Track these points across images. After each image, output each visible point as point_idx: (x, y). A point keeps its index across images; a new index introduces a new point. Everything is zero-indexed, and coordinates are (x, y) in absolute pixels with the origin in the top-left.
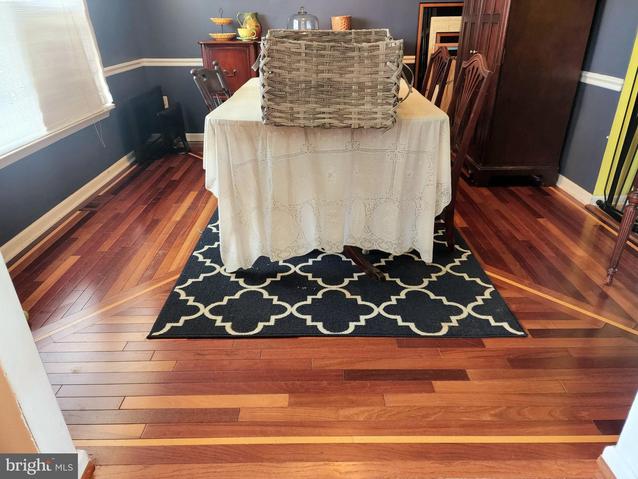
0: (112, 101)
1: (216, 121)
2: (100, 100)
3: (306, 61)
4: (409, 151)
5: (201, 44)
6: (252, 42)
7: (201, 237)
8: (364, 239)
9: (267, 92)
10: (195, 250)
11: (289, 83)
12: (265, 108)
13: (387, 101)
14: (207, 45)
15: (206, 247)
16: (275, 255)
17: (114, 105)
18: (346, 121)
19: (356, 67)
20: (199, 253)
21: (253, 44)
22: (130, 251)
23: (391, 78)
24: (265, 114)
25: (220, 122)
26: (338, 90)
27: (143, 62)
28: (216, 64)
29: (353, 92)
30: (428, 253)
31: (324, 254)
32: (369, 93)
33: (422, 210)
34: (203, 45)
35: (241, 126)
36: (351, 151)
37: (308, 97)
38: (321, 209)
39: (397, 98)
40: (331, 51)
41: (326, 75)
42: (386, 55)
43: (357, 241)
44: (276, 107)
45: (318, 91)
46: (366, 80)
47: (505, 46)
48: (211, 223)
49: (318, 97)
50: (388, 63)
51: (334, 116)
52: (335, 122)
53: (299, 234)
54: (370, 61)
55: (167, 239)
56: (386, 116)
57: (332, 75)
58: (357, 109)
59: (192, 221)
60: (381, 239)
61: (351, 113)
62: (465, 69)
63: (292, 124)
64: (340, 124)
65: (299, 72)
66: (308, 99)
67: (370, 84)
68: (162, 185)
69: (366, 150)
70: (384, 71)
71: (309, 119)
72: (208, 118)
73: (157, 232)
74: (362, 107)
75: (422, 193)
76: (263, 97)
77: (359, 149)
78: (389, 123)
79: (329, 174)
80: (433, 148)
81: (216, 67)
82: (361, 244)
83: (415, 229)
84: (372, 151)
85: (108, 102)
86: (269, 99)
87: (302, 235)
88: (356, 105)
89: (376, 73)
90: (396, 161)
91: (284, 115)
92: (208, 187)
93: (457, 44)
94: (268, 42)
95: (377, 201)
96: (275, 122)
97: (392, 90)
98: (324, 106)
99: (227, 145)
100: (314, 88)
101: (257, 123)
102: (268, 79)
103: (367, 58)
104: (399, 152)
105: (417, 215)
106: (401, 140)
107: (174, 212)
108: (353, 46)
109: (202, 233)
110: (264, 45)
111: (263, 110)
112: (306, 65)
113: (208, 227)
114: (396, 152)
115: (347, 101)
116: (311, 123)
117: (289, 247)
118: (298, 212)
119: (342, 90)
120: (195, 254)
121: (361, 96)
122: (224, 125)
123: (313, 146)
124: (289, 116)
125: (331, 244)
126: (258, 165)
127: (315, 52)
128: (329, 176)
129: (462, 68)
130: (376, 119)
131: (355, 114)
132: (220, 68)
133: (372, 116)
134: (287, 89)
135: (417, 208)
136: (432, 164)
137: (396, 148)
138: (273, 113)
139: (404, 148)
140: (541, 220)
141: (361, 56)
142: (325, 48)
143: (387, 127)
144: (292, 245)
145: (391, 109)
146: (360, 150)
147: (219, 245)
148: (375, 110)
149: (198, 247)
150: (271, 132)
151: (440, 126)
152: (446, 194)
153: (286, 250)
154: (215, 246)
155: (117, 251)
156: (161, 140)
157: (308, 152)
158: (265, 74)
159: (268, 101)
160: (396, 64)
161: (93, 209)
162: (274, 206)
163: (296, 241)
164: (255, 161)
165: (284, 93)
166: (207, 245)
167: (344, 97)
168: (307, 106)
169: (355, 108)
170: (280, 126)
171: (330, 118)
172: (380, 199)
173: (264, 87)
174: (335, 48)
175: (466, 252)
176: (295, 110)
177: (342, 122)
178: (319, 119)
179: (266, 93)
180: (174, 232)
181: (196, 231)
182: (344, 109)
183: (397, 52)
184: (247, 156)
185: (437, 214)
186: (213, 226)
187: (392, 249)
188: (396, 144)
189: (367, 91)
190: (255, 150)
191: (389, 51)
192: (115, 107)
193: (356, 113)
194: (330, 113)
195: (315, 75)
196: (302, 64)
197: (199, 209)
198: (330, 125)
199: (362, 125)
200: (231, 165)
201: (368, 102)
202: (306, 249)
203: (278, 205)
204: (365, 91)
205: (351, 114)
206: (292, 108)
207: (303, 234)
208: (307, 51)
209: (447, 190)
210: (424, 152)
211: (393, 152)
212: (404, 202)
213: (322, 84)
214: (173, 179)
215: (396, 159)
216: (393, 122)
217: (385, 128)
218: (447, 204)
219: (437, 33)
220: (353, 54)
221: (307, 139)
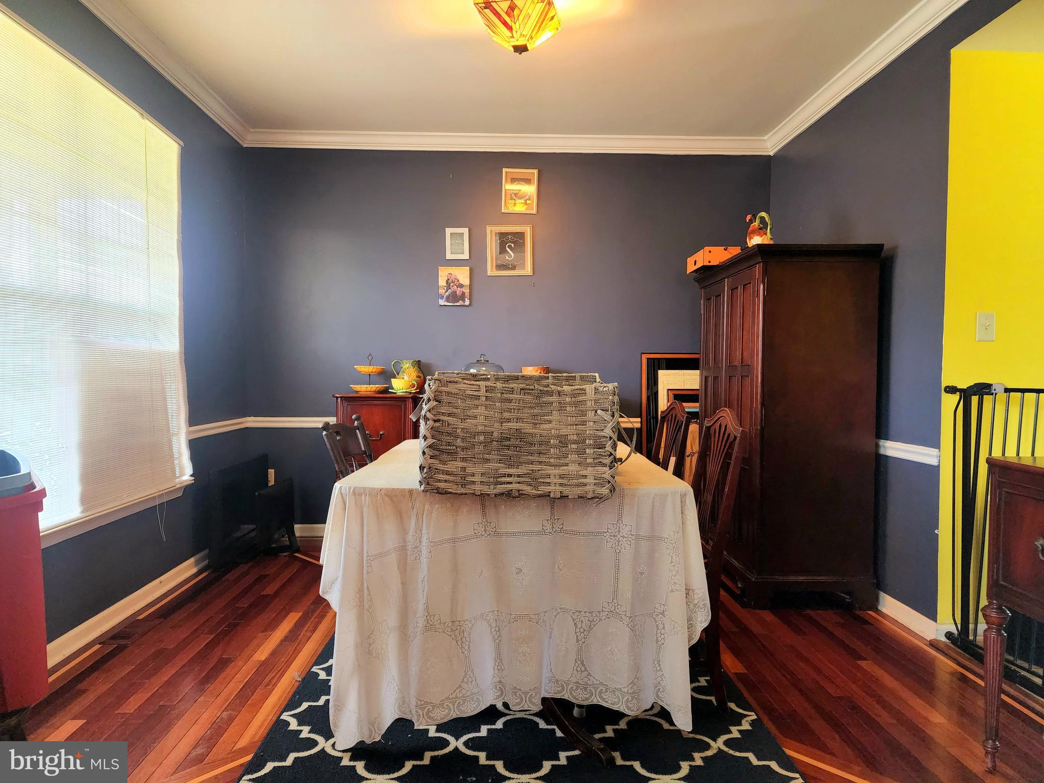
0: (192, 473)
1: (350, 489)
2: (174, 471)
3: (486, 407)
4: (639, 535)
5: (337, 398)
6: (410, 396)
7: (298, 688)
8: (575, 683)
9: (430, 446)
10: (285, 710)
11: (461, 435)
12: (425, 469)
13: (600, 460)
14: (345, 399)
15: (305, 705)
16: (423, 714)
17: (193, 478)
18: (542, 487)
19: (555, 416)
20: (291, 716)
21: (412, 398)
22: (173, 712)
23: (604, 431)
24: (424, 477)
25: (356, 490)
26: (531, 444)
27: (248, 421)
28: (358, 419)
29: (551, 447)
30: (683, 711)
31: (508, 718)
32: (575, 450)
33: (667, 633)
34: (339, 398)
35: (387, 496)
36: (551, 533)
37: (488, 454)
38: (503, 629)
39: (615, 458)
40: (520, 394)
41: (514, 425)
42: (596, 401)
43: (563, 689)
44: (441, 467)
45: (502, 446)
46: (570, 432)
47: (763, 404)
48: (317, 663)
49: (501, 453)
50: (599, 412)
51: (523, 479)
52: (527, 489)
53: (466, 674)
54: (574, 408)
55: (240, 691)
56: (600, 482)
57: (522, 425)
58: (557, 471)
59: (285, 661)
60: (605, 685)
61: (549, 476)
62: (709, 428)
63: (463, 491)
64: (534, 491)
65: (476, 421)
66: (487, 456)
67: (575, 437)
68: (244, 603)
69: (575, 533)
70: (595, 422)
71: (488, 484)
72: (337, 485)
73: (224, 679)
74: (565, 468)
75: (664, 605)
76: (424, 453)
77: (562, 531)
78: (605, 491)
79: (517, 569)
80: (674, 532)
81: (356, 422)
82: (571, 693)
83: (658, 669)
84: (583, 534)
85: (185, 472)
86: (432, 456)
87: (472, 675)
88: (556, 466)
89: (584, 423)
90: (620, 551)
91: (452, 478)
92: (323, 592)
93: (697, 404)
94: (435, 382)
95: (594, 615)
96: (437, 489)
97: (607, 445)
98: (510, 466)
99: (362, 525)
100: (497, 441)
101: (411, 492)
102: (431, 428)
103: (570, 404)
104: (624, 537)
105: (660, 643)
106: (626, 520)
107: (259, 646)
108: (550, 390)
109: (300, 680)
110: (430, 386)
111: (422, 471)
112: (485, 412)
113: (312, 670)
114: (619, 536)
115: (542, 459)
116: (492, 490)
117: (447, 698)
118: (466, 635)
119: (536, 445)
120: (285, 716)
121: (563, 453)
122: (360, 495)
123: (493, 525)
124: (458, 479)
125: (520, 693)
126: (406, 555)
127: (499, 395)
128: (517, 573)
129: (704, 427)
130: (586, 485)
131: (555, 478)
132: (362, 425)
133: (579, 480)
134: (459, 442)
135: (659, 631)
136: (674, 556)
137: (619, 531)
138: (436, 475)
139: (631, 532)
140: (863, 664)
141: (562, 402)
142: (513, 391)
143: (603, 497)
144: (454, 696)
145: (606, 473)
146: (565, 532)
147: (328, 701)
148: (584, 473)
149: (291, 705)
150: (431, 503)
151: (681, 501)
152: (703, 606)
153: (442, 705)
154: (321, 702)
155: (149, 712)
156: (253, 534)
157: (486, 535)
158: (428, 422)
159: (431, 458)
160: (609, 413)
161: (123, 642)
162: (428, 622)
163: (460, 686)
164: (403, 549)
165: (454, 448)
166: (307, 701)
167: (539, 454)
168: (486, 465)
169: (555, 469)
170: (446, 493)
171: (519, 483)
172: (599, 612)
173: (425, 440)
174: (526, 391)
175: (748, 716)
176: (469, 470)
177: (536, 488)
178: (502, 484)
179: (427, 447)
180: (253, 679)
181: (292, 676)
182: (538, 470)
183: (610, 397)
184: (391, 541)
185: (692, 642)
186: (320, 669)
187: (624, 704)
188: (618, 524)
189: (571, 447)
190: (404, 530)
191: (599, 396)
192: (193, 481)
193: (557, 476)
194: (519, 476)
195: (498, 424)
196: (481, 410)
197: (300, 641)
198: (519, 492)
199: (565, 493)
200: (365, 556)
201: (574, 462)
202: (477, 703)
203: (433, 621)
204: (569, 447)
205: (550, 478)
206: (464, 469)
207: (474, 675)
208: (488, 394)
209: (703, 601)
210: (660, 539)
211: (614, 536)
212: (637, 618)
213: (508, 436)
214: (265, 593)
215: (619, 548)
216: (611, 491)
217: (599, 498)
218: (705, 624)
219: (668, 390)
220: (551, 399)
221: (484, 514)
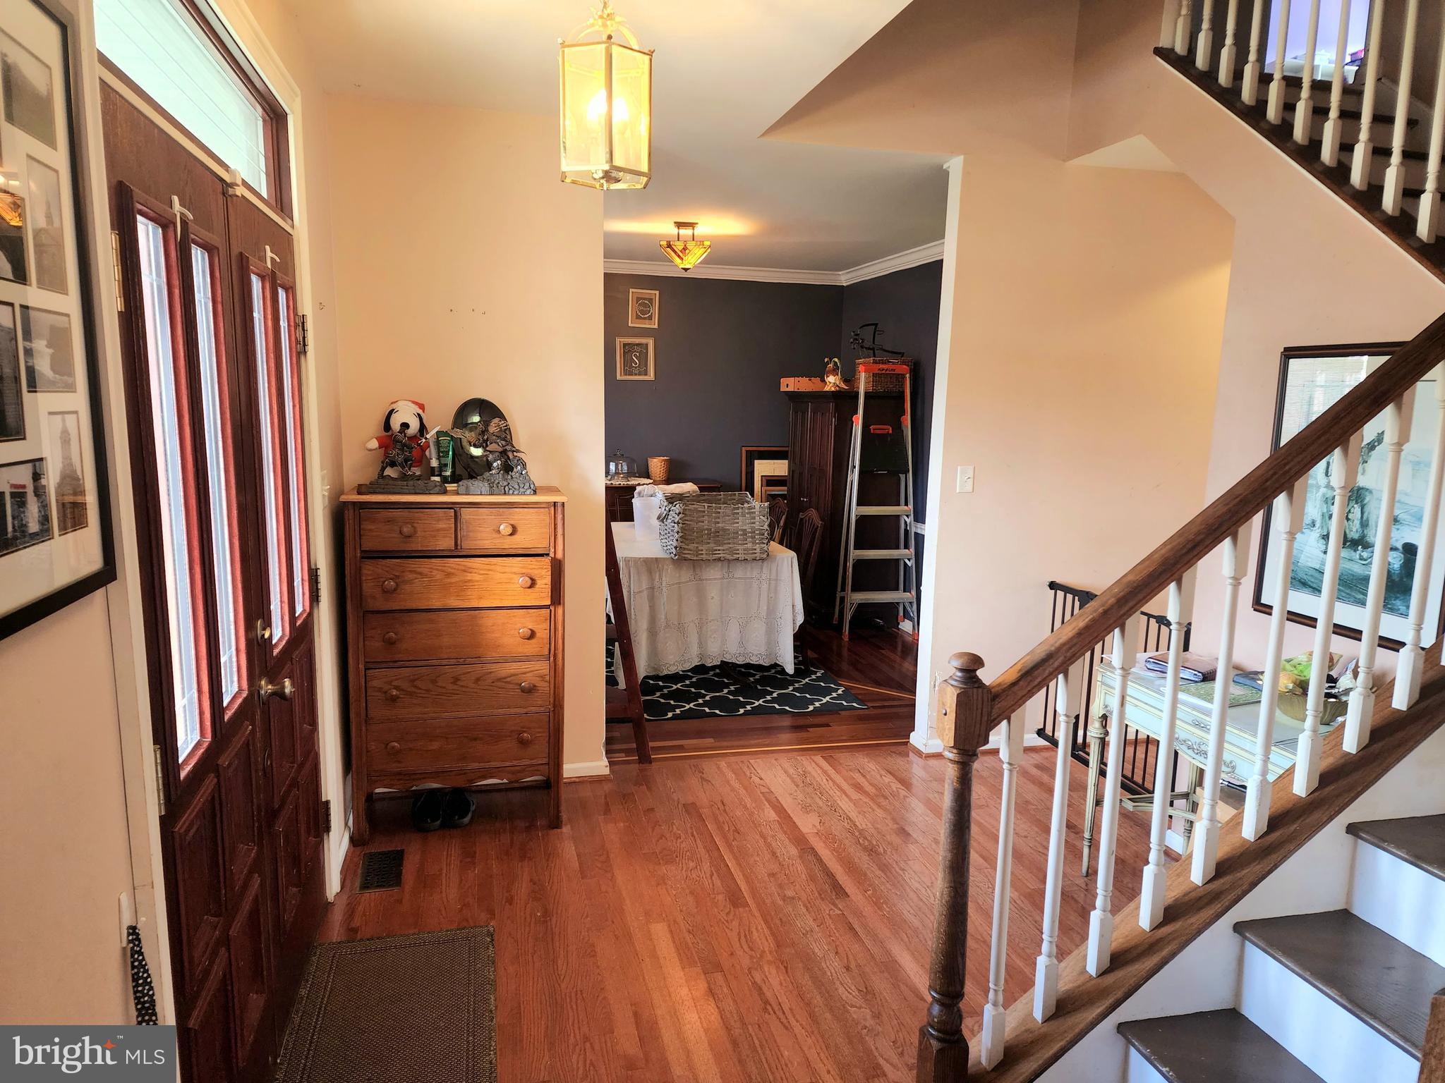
4: (771, 579)
8: (739, 653)
12: (678, 548)
13: (762, 541)
16: (665, 669)
18: (735, 555)
25: (626, 559)
26: (729, 534)
29: (739, 535)
30: (790, 667)
32: (750, 536)
33: (785, 627)
36: (727, 579)
38: (703, 627)
39: (768, 540)
40: (724, 509)
41: (721, 525)
42: (760, 512)
43: (732, 657)
44: (686, 547)
45: (716, 535)
46: (748, 527)
49: (715, 539)
50: (761, 517)
51: (726, 552)
52: (728, 557)
53: (685, 647)
54: (749, 515)
56: (762, 551)
57: (725, 525)
58: (742, 547)
60: (752, 653)
61: (738, 550)
63: (696, 558)
64: (731, 558)
65: (703, 523)
66: (708, 541)
67: (750, 530)
69: (739, 578)
70: (760, 522)
71: (709, 555)
74: (746, 545)
75: (781, 613)
76: (677, 540)
77: (734, 578)
78: (765, 556)
79: (712, 597)
80: (787, 576)
82: (736, 660)
83: (778, 645)
84: (743, 579)
87: (689, 650)
88: (741, 544)
89: (754, 523)
90: (762, 587)
91: (691, 552)
94: (682, 504)
95: (748, 619)
96: (681, 558)
97: (765, 533)
98: (720, 545)
100: (714, 533)
103: (747, 513)
104: (763, 579)
105: (779, 633)
106: (764, 571)
108: (738, 507)
114: (761, 579)
115: (735, 541)
117: (676, 661)
118: (686, 630)
119: (732, 535)
121: (745, 538)
122: (629, 561)
123: (700, 575)
124: (694, 553)
125: (710, 659)
127: (714, 509)
129: (799, 518)
130: (756, 553)
133: (753, 551)
134: (695, 534)
135: (782, 626)
137: (761, 577)
138: (683, 551)
139: (767, 577)
141: (743, 512)
142: (720, 508)
144: (680, 660)
145: (765, 547)
148: (755, 547)
151: (793, 561)
152: (800, 614)
153: (674, 664)
157: (694, 581)
158: (679, 525)
159: (681, 543)
160: (766, 518)
162: (667, 624)
163: (683, 655)
164: (652, 588)
165: (693, 537)
167: (733, 539)
168: (708, 546)
170: (688, 560)
172: (750, 617)
173: (678, 534)
175: (820, 671)
176: (700, 548)
177: (732, 556)
178: (716, 555)
179: (679, 537)
182: (733, 547)
183: (766, 510)
184: (645, 584)
190: (652, 579)
193: (742, 550)
194: (724, 550)
199: (746, 558)
200: (632, 592)
201: (750, 542)
203: (669, 623)
204: (748, 535)
206: (697, 547)
209: (800, 610)
210: (780, 580)
211: (759, 579)
212: (768, 621)
213: (718, 531)
215: (761, 585)
216: (768, 555)
217: (763, 560)
218: (801, 622)
219: (762, 476)
220: (738, 511)
221: (694, 571)
